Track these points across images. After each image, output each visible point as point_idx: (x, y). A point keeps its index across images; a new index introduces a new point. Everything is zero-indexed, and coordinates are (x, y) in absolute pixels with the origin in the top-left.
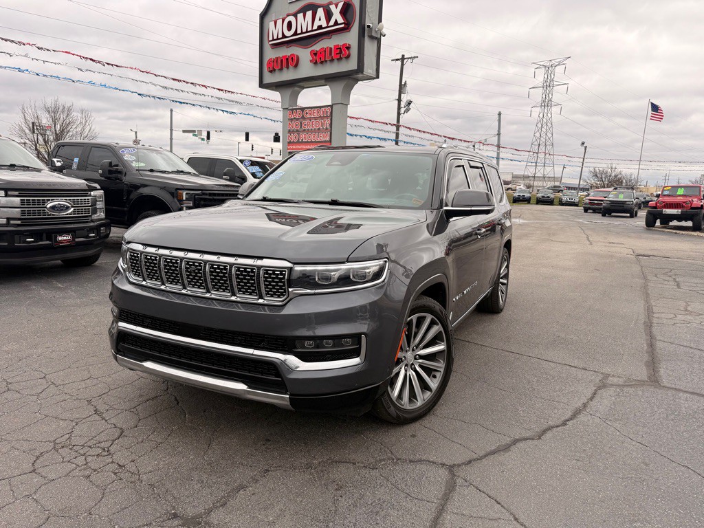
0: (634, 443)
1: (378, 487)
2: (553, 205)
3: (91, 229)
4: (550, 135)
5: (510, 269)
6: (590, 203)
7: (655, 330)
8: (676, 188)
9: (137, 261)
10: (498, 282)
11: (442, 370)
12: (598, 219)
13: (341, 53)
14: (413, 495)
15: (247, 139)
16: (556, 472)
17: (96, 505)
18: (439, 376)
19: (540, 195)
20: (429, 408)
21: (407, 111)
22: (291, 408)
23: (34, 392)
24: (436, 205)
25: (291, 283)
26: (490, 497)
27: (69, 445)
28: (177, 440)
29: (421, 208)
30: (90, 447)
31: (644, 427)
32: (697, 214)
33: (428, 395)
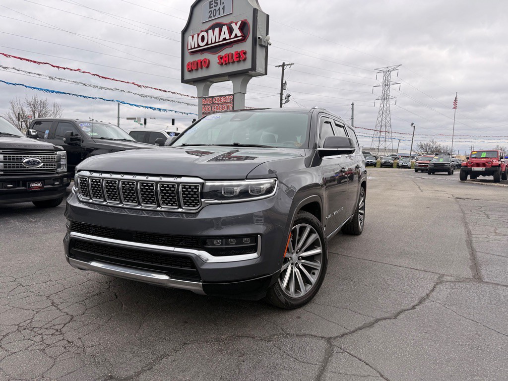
0: (468, 320)
1: (272, 354)
2: (392, 168)
3: (56, 179)
4: (388, 119)
5: (366, 203)
6: (419, 166)
7: (475, 245)
8: (480, 152)
9: (86, 184)
10: (358, 211)
11: (319, 269)
12: (425, 176)
13: (240, 57)
14: (300, 360)
15: (173, 124)
16: (410, 342)
17: (47, 370)
18: (317, 273)
19: (383, 161)
20: (310, 297)
21: (287, 101)
22: (203, 293)
23: (5, 291)
24: (312, 146)
25: (203, 195)
26: (360, 360)
27: (30, 327)
28: (116, 322)
29: (301, 148)
30: (47, 329)
31: (474, 309)
32: (496, 171)
33: (309, 287)
